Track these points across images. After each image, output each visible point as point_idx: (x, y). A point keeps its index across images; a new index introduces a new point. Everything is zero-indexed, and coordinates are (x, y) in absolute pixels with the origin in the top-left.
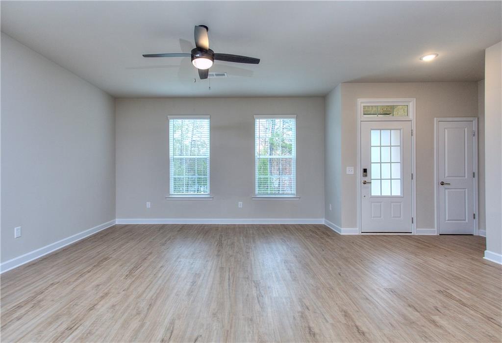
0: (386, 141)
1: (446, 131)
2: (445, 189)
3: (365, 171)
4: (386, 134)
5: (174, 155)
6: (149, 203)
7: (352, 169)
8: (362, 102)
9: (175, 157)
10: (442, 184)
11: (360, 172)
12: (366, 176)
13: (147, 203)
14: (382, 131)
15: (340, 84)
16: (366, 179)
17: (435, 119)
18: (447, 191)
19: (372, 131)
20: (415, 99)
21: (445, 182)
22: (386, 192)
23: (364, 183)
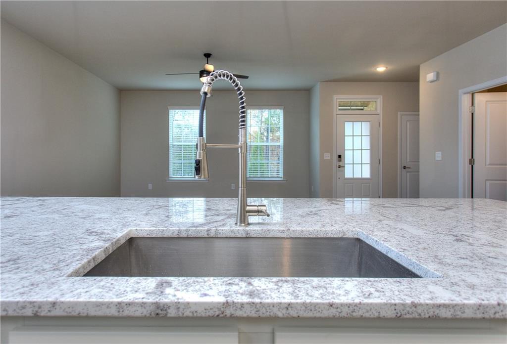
0: (357, 132)
1: (408, 123)
2: (407, 172)
3: (340, 156)
4: (357, 125)
5: (173, 142)
6: (151, 185)
7: (329, 155)
8: (338, 98)
9: (174, 143)
10: (405, 168)
11: (335, 158)
12: (340, 161)
13: (149, 185)
14: (354, 123)
15: (319, 83)
16: (341, 164)
17: (399, 113)
18: (408, 174)
19: (346, 123)
20: (382, 96)
21: (407, 166)
22: (358, 175)
23: (339, 167)
